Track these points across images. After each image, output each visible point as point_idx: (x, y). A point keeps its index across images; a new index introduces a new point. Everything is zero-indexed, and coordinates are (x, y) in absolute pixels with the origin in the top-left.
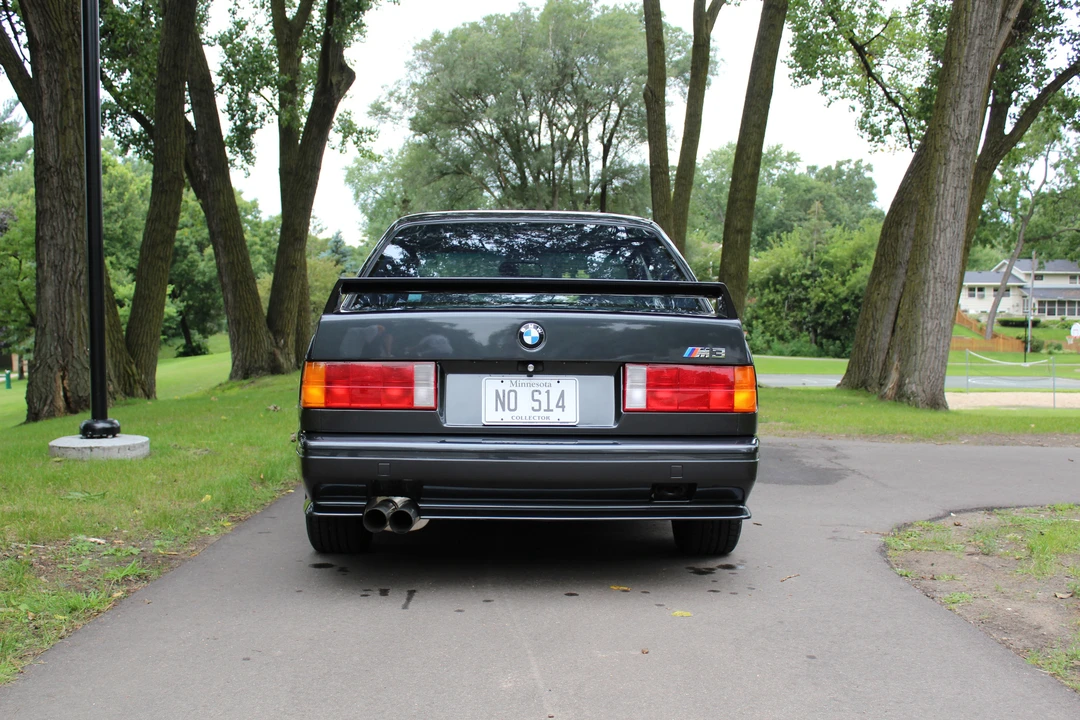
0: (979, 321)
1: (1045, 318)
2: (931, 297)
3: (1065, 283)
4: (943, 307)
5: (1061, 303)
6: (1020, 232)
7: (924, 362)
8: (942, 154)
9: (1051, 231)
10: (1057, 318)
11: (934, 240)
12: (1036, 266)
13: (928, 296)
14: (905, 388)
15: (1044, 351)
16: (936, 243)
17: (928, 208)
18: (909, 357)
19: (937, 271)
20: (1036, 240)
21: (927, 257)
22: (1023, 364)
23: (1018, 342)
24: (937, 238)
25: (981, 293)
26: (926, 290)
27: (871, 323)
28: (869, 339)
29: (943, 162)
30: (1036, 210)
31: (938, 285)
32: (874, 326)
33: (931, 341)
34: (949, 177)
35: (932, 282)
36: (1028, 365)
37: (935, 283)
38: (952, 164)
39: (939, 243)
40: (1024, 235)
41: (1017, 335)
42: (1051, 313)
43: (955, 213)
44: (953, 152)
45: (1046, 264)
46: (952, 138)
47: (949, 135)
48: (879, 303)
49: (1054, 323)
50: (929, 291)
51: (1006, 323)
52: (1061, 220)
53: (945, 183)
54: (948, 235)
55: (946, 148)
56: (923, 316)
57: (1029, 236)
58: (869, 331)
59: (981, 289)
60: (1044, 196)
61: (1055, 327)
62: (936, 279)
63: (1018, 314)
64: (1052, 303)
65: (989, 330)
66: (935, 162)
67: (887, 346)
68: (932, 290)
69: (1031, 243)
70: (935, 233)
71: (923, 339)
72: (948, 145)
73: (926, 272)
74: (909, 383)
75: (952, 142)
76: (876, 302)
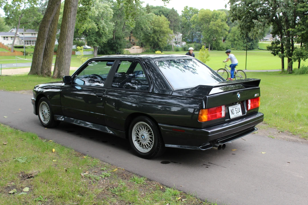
0: (8, 47)
1: (26, 45)
2: (67, 49)
3: (30, 36)
4: (70, 52)
5: (30, 41)
6: (19, 21)
7: (65, 67)
8: (69, 10)
9: (27, 21)
10: (29, 45)
11: (67, 33)
12: (24, 31)
13: (66, 49)
14: (61, 75)
15: (29, 55)
16: (68, 34)
17: (65, 24)
18: (61, 66)
19: (68, 42)
20: (23, 24)
21: (65, 38)
22: (25, 59)
23: (21, 53)
24: (68, 33)
25: (7, 38)
26: (65, 47)
27: (38, 56)
28: (37, 60)
29: (70, 12)
30: (23, 15)
31: (69, 46)
32: (39, 56)
33: (67, 61)
34: (71, 16)
35: (67, 45)
36: (26, 59)
37: (68, 45)
38: (72, 13)
39: (69, 34)
40: (20, 22)
41: (21, 51)
42: (28, 44)
43: (73, 26)
44: (73, 9)
45: (26, 30)
46: (72, 5)
47: (71, 4)
48: (40, 50)
49: (29, 47)
50: (66, 48)
51: (16, 47)
52: (29, 18)
53: (70, 18)
54: (71, 32)
55: (71, 8)
56: (65, 55)
57: (21, 22)
58: (37, 58)
59: (7, 37)
60: (25, 11)
61: (29, 48)
62: (68, 44)
63: (18, 45)
64: (28, 41)
65: (12, 49)
66: (67, 12)
67: (42, 62)
68: (67, 47)
69: (22, 24)
70: (68, 32)
71: (65, 61)
72: (71, 7)
73: (65, 42)
74: (62, 73)
75: (72, 7)
76: (39, 49)
